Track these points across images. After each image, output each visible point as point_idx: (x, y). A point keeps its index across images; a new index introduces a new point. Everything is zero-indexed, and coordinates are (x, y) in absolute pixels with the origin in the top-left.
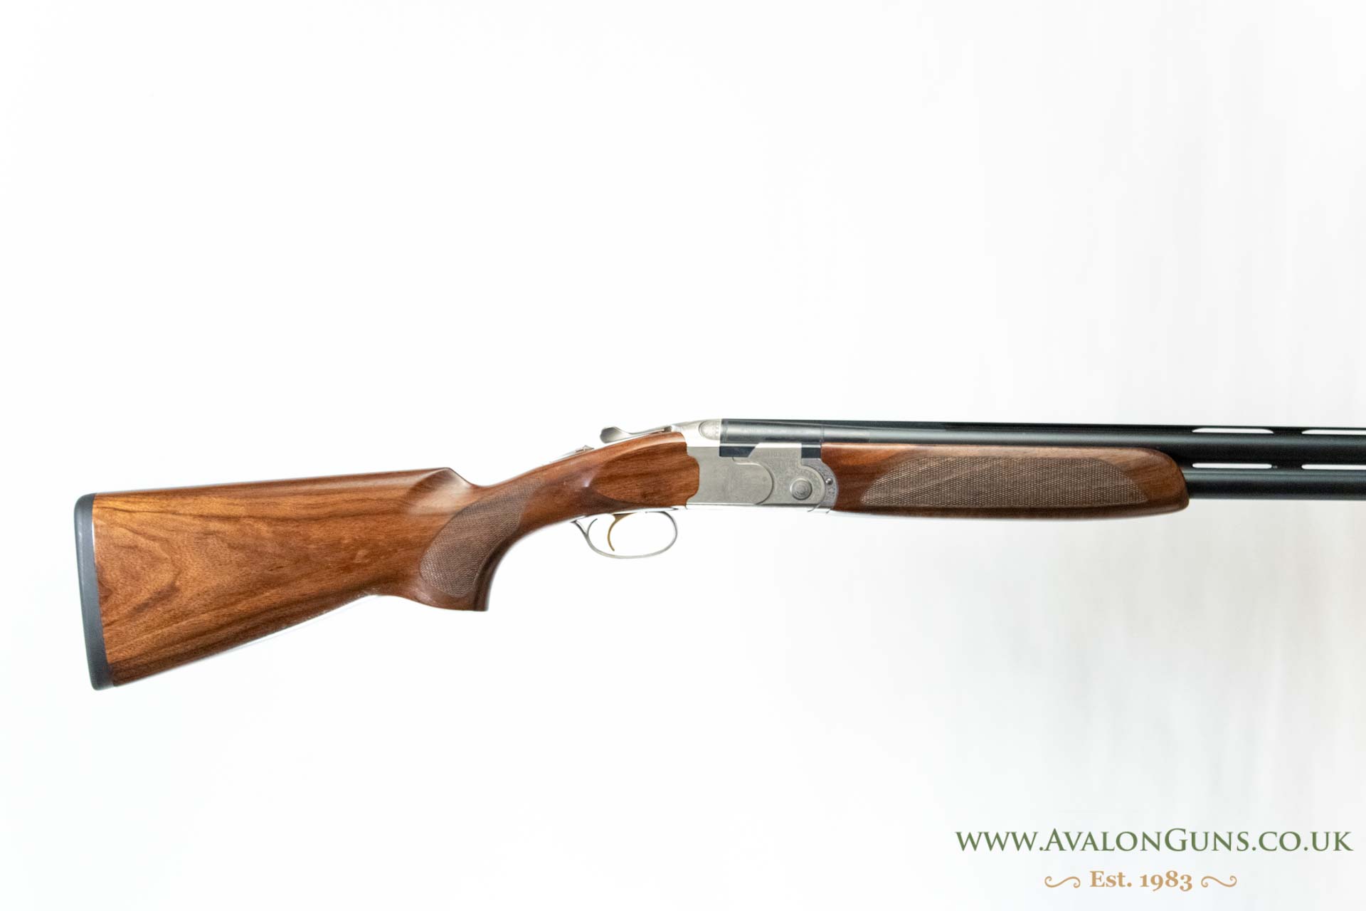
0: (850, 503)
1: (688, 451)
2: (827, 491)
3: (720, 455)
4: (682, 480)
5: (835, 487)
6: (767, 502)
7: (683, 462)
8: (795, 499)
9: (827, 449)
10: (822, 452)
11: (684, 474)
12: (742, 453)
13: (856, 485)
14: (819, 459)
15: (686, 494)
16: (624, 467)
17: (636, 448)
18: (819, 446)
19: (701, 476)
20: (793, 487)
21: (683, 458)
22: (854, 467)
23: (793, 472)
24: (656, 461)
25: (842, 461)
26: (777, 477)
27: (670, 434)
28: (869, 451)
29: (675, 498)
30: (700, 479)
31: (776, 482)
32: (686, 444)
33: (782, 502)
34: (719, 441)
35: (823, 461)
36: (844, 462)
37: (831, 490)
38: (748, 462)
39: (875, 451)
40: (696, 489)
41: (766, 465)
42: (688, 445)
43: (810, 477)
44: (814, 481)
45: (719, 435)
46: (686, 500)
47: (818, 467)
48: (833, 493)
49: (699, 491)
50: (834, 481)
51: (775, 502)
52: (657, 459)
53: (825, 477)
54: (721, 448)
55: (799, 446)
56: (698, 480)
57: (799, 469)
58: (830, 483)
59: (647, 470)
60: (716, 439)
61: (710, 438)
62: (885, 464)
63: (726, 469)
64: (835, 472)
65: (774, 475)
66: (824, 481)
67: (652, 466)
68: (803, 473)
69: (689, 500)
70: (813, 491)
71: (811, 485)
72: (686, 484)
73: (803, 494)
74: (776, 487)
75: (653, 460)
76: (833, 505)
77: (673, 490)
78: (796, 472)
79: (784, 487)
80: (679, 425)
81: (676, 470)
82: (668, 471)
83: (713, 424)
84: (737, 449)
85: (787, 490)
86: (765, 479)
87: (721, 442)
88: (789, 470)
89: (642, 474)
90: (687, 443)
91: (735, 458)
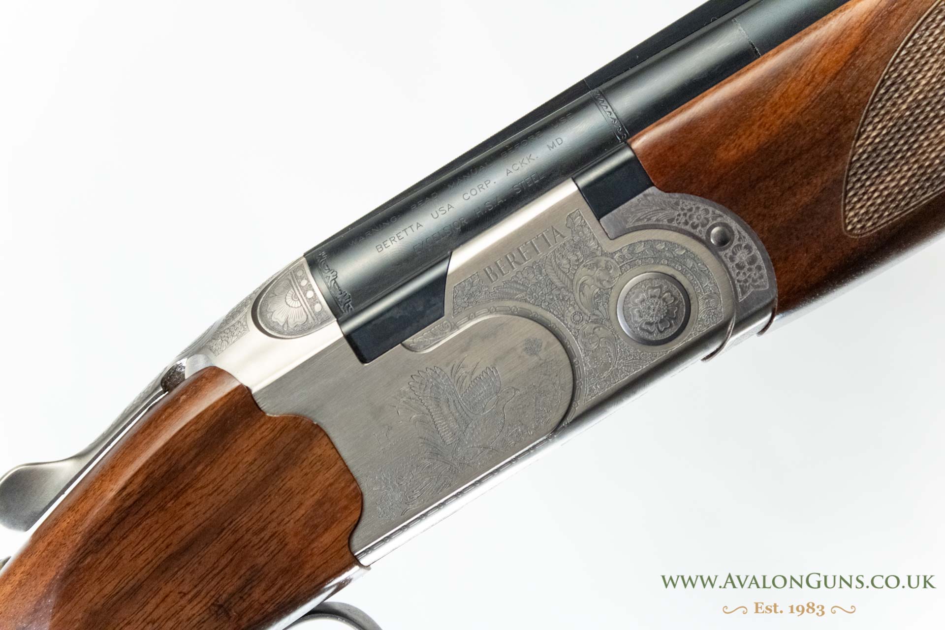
0: (819, 258)
1: (264, 405)
2: (730, 265)
3: (363, 360)
4: (296, 500)
5: (748, 240)
6: (579, 407)
7: (270, 443)
8: (650, 350)
9: (654, 146)
10: (644, 164)
11: (293, 479)
12: (422, 315)
13: (804, 197)
14: (651, 190)
15: (337, 531)
16: (111, 568)
17: (112, 490)
18: (627, 154)
19: (345, 454)
20: (627, 318)
21: (260, 434)
22: (765, 151)
23: (597, 273)
24: (191, 496)
25: (722, 154)
26: (562, 317)
27: (185, 391)
28: (779, 76)
29: (317, 560)
30: (349, 463)
31: (568, 334)
32: (248, 390)
33: (623, 379)
34: (334, 324)
35: (666, 188)
36: (729, 153)
37: (742, 256)
38: (455, 327)
39: (797, 63)
40: (359, 497)
41: (510, 304)
42: (254, 390)
43: (658, 257)
44: (674, 260)
45: (322, 305)
46: (349, 544)
47: (662, 217)
48: (753, 261)
49: (368, 499)
50: (734, 225)
51: (601, 392)
52: (189, 486)
53: (700, 232)
54: (348, 337)
55: (567, 190)
56: (347, 470)
57: (612, 255)
58: (724, 241)
59: (182, 533)
60: (325, 321)
61: (304, 329)
62: (847, 82)
63: (405, 388)
64: (720, 201)
65: (549, 316)
66: (706, 243)
67: (189, 512)
68: (630, 261)
69: (356, 540)
70: (690, 290)
71: (673, 278)
72: (320, 503)
73: (668, 317)
74: (577, 347)
75: (183, 491)
76: (774, 294)
77: (293, 544)
78: (607, 268)
79: (601, 332)
80: (199, 347)
81: (266, 480)
82: (242, 501)
83: (290, 286)
84: (396, 314)
85: (614, 337)
86: (532, 347)
87: (341, 323)
88: (583, 275)
89: (185, 549)
90: (247, 383)
91: (408, 341)
